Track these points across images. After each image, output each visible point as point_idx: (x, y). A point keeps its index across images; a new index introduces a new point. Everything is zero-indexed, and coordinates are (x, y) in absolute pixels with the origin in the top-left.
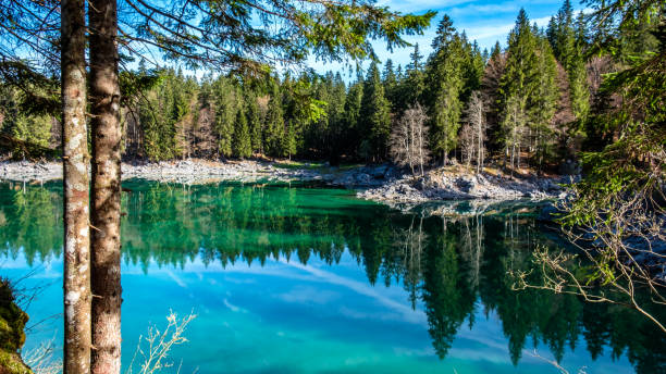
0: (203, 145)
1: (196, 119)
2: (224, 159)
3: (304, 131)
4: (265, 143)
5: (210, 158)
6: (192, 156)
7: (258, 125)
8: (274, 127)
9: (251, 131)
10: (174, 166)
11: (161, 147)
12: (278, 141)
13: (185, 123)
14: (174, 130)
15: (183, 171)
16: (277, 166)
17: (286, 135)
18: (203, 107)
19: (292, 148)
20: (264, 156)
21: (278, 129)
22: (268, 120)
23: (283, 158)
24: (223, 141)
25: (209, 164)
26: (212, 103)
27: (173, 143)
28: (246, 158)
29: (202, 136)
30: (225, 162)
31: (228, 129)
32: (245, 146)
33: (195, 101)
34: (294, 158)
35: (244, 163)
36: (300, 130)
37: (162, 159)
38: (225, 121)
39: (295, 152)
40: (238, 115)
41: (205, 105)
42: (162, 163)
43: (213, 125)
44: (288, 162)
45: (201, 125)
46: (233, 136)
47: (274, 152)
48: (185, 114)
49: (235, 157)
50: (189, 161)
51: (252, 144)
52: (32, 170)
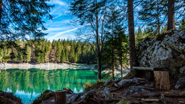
0: (53, 59)
1: (51, 52)
2: (58, 63)
3: (80, 56)
4: (69, 59)
5: (54, 62)
6: (49, 62)
7: (68, 54)
8: (72, 54)
9: (66, 55)
10: (44, 65)
11: (41, 60)
12: (73, 58)
13: (48, 53)
14: (45, 55)
15: (46, 66)
16: (72, 65)
17: (75, 56)
18: (53, 49)
19: (76, 60)
20: (68, 62)
21: (73, 55)
22: (70, 52)
23: (74, 62)
24: (58, 58)
25: (54, 64)
26: (55, 48)
27: (44, 58)
28: (64, 63)
29: (52, 56)
30: (58, 64)
31: (59, 55)
32: (64, 59)
33: (51, 47)
34: (77, 63)
35: (63, 64)
36: (79, 55)
37: (41, 63)
38: (59, 53)
39: (77, 61)
40: (62, 51)
41: (53, 48)
42: (41, 64)
43: (56, 54)
44: (75, 64)
45: (52, 54)
46: (61, 56)
47: (71, 61)
48: (48, 50)
49: (61, 62)
50: (48, 63)
51: (66, 59)
52: (4, 66)
